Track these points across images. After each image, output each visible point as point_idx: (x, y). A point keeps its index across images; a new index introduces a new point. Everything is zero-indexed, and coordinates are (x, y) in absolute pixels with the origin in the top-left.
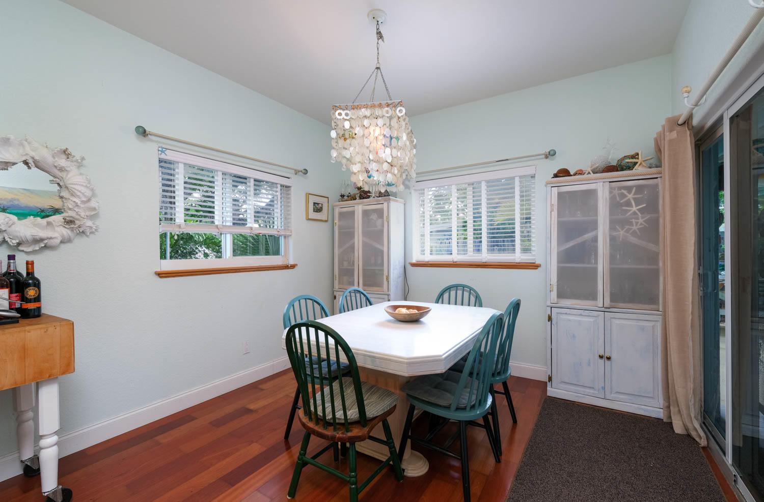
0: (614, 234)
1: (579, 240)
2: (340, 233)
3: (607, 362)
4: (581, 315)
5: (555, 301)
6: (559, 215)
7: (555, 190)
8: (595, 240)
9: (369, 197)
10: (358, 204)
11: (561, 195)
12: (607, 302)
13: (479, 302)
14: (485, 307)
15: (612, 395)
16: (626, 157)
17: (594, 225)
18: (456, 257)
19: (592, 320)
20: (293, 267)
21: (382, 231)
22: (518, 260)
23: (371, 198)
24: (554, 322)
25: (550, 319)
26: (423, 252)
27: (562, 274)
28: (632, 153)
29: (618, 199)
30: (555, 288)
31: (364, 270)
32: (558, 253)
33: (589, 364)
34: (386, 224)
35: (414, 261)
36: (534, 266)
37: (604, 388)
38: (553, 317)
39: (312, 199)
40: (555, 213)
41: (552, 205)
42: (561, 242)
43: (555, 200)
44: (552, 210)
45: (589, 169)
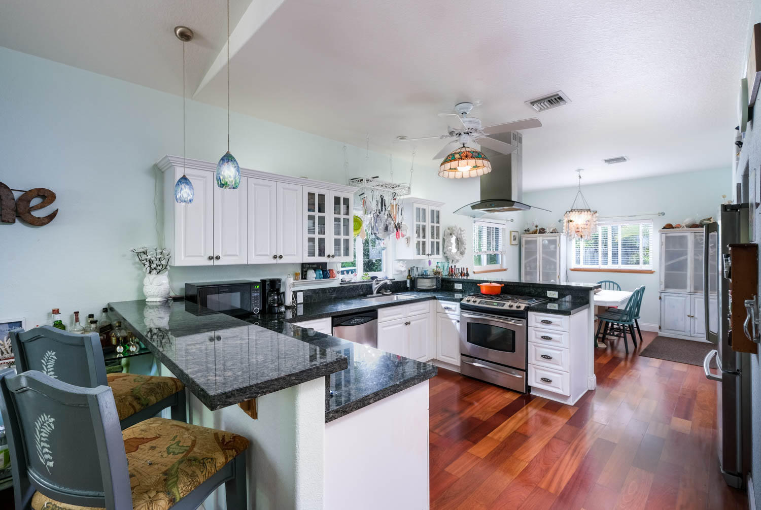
0: (697, 258)
1: (677, 260)
2: (525, 251)
3: (692, 319)
4: (678, 296)
5: (664, 289)
6: (667, 246)
7: (664, 235)
8: (686, 260)
9: (544, 232)
10: (539, 236)
11: (667, 238)
12: (692, 290)
13: (619, 288)
14: (623, 291)
15: (695, 334)
16: (704, 220)
17: (685, 253)
18: (602, 266)
19: (684, 299)
20: (505, 270)
21: (556, 252)
22: (641, 269)
23: (547, 234)
24: (662, 300)
25: (660, 298)
26: (578, 262)
27: (667, 276)
28: (709, 217)
29: (699, 241)
30: (664, 283)
31: (543, 273)
32: (665, 266)
33: (682, 320)
34: (558, 248)
35: (572, 268)
36: (651, 272)
37: (690, 331)
38: (662, 297)
39: (513, 234)
40: (664, 246)
41: (662, 242)
42: (667, 260)
43: (664, 240)
44: (662, 245)
45: (684, 225)
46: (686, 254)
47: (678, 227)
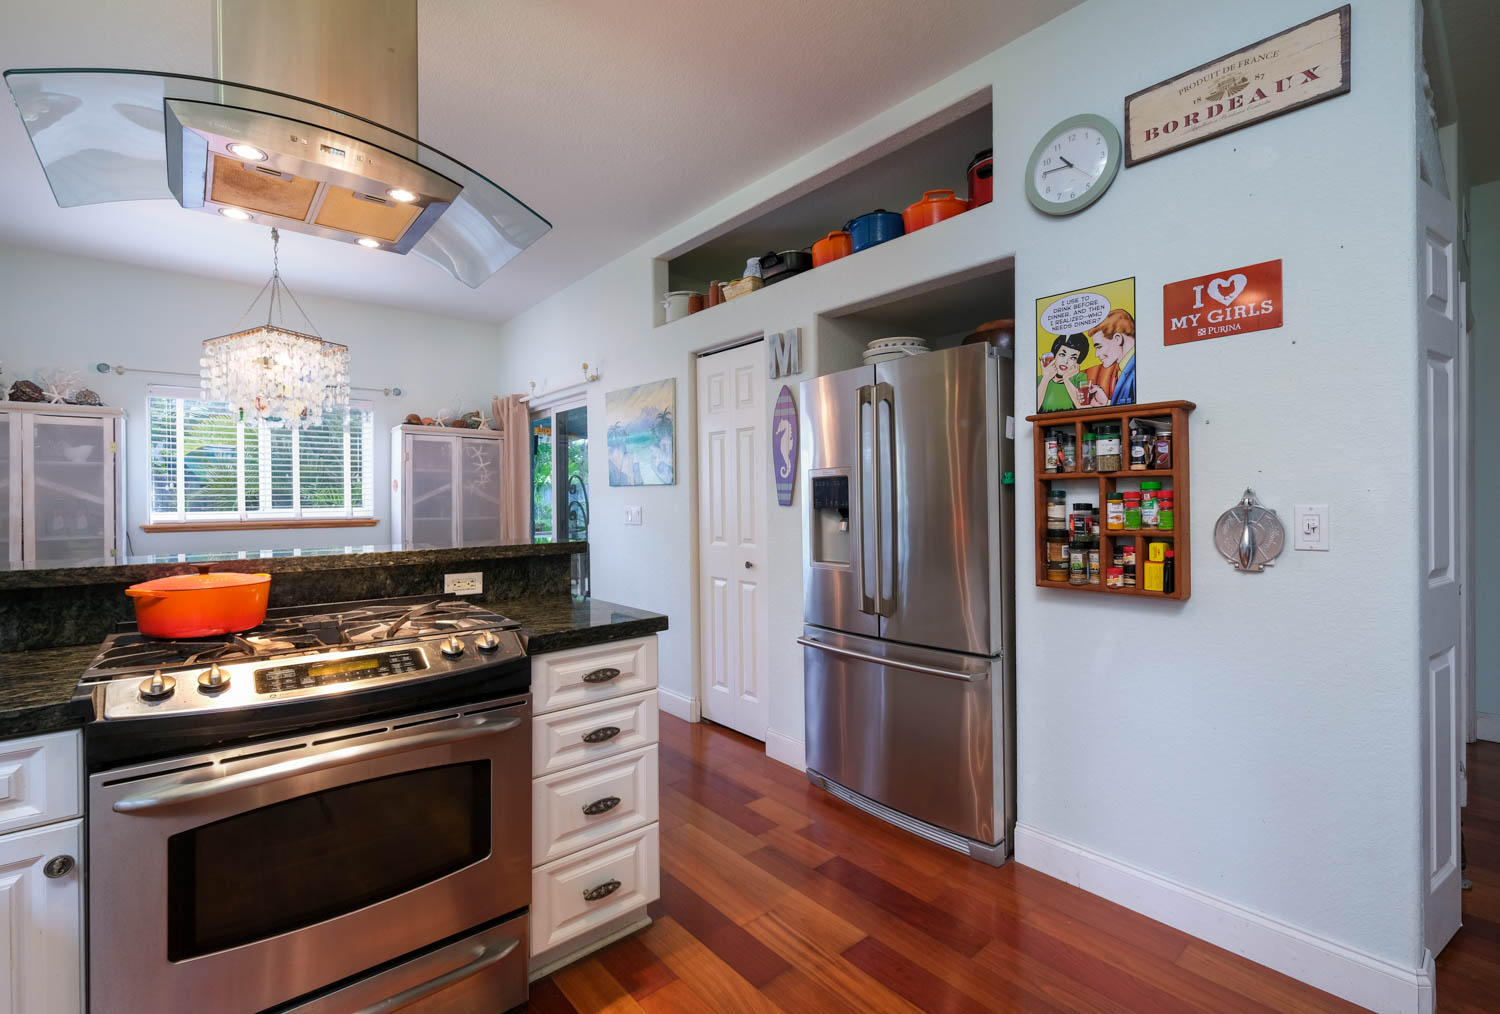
0: (466, 487)
1: (434, 492)
6: (415, 464)
7: (409, 437)
8: (450, 492)
9: (41, 399)
10: (22, 410)
16: (470, 415)
17: (448, 478)
18: (245, 514)
22: (344, 517)
28: (475, 411)
29: (468, 454)
32: (413, 506)
34: (109, 456)
35: (151, 523)
36: (371, 522)
40: (410, 463)
41: (407, 454)
42: (416, 494)
43: (410, 449)
44: (407, 459)
45: (439, 420)
46: (449, 481)
47: (431, 423)
